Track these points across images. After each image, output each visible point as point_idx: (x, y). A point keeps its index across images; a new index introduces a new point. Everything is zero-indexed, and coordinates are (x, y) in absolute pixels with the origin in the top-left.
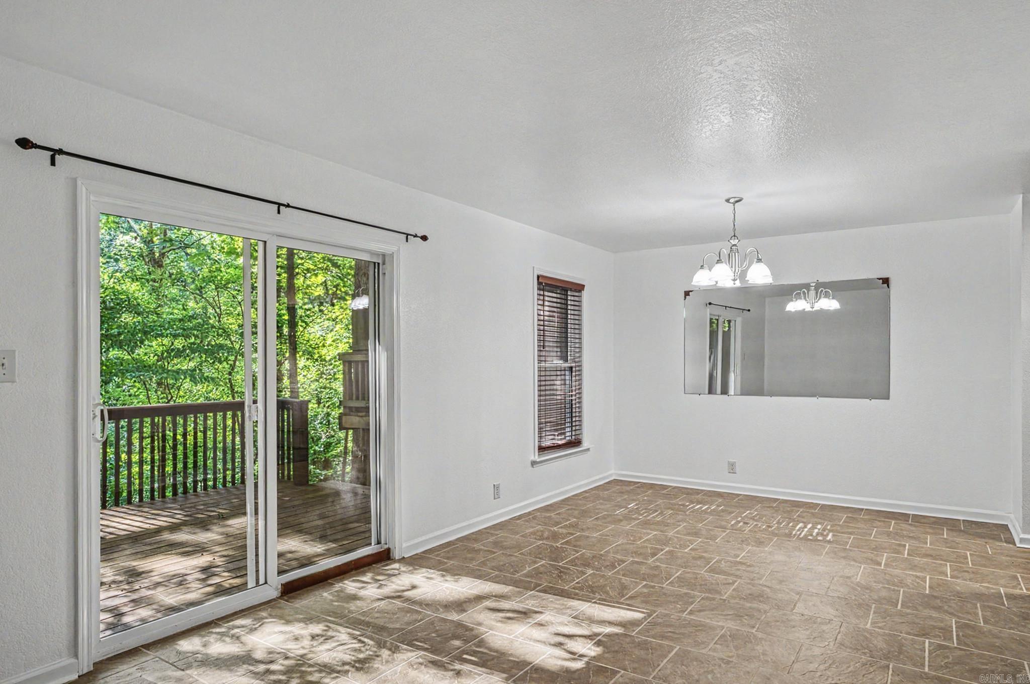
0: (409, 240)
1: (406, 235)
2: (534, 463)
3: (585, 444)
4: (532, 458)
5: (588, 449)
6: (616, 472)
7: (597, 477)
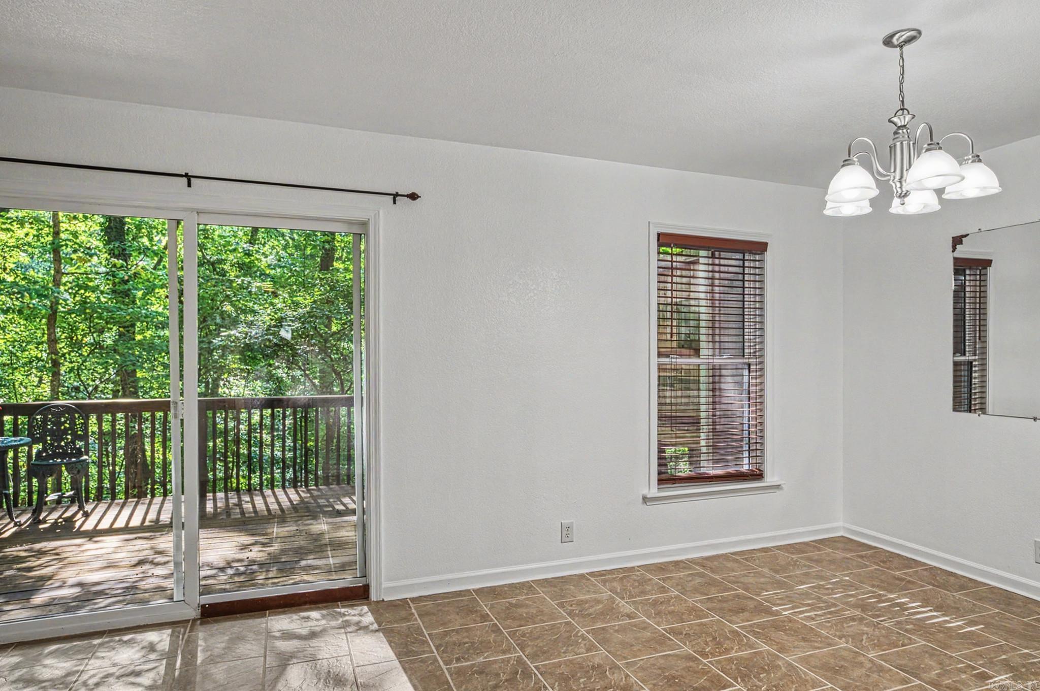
0: (397, 202)
1: (392, 196)
2: (645, 499)
3: (770, 479)
4: (645, 492)
5: (778, 487)
6: (848, 526)
7: (802, 530)
